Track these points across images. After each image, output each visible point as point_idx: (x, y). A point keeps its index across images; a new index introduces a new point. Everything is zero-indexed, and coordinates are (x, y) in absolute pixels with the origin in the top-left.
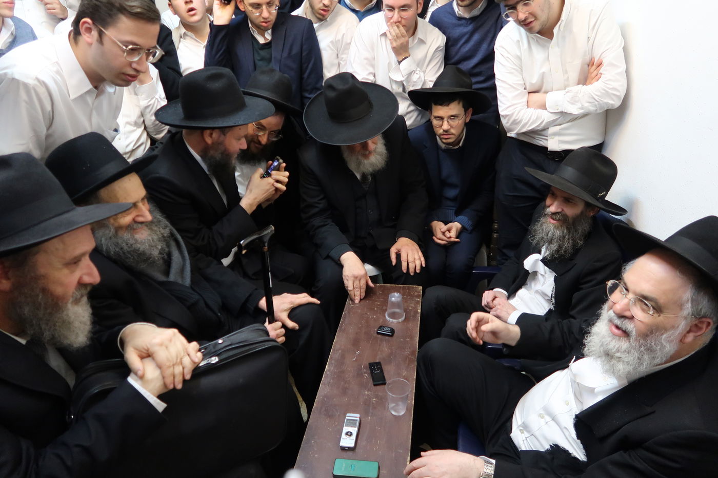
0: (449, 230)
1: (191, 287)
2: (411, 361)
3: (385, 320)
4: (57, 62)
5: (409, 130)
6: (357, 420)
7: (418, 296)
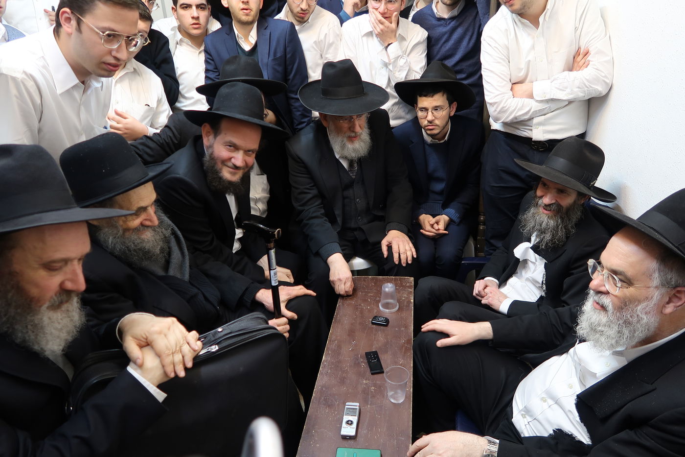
0: (437, 223)
1: (189, 281)
2: (407, 350)
3: (379, 311)
4: (43, 57)
5: (393, 128)
6: (356, 409)
7: (410, 287)
